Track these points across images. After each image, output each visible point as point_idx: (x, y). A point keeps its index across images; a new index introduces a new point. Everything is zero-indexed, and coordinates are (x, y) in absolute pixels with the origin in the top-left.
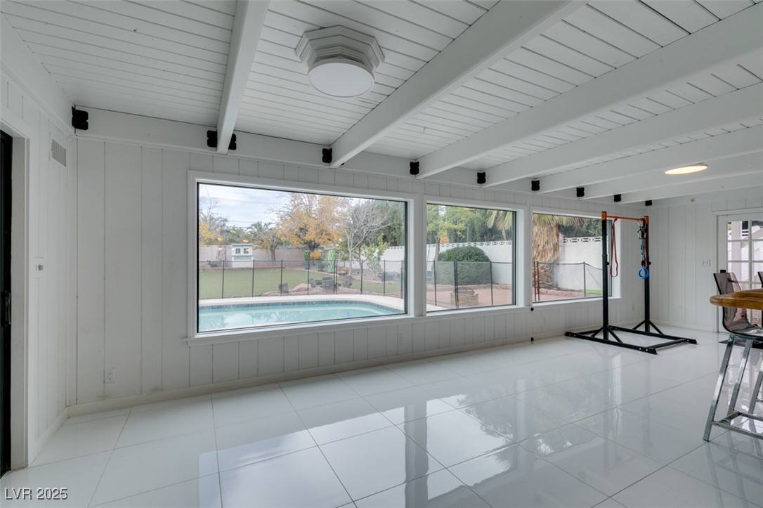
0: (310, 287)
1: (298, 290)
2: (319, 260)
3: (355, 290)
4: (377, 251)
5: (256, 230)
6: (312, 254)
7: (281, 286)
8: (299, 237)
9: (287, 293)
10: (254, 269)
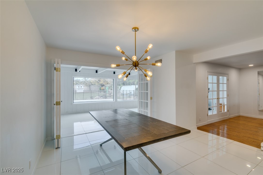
0: (99, 97)
1: (96, 98)
2: (103, 90)
3: (112, 98)
4: (120, 87)
5: (84, 80)
6: (102, 88)
7: (91, 97)
8: (98, 82)
9: (93, 99)
10: (84, 92)
